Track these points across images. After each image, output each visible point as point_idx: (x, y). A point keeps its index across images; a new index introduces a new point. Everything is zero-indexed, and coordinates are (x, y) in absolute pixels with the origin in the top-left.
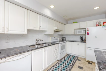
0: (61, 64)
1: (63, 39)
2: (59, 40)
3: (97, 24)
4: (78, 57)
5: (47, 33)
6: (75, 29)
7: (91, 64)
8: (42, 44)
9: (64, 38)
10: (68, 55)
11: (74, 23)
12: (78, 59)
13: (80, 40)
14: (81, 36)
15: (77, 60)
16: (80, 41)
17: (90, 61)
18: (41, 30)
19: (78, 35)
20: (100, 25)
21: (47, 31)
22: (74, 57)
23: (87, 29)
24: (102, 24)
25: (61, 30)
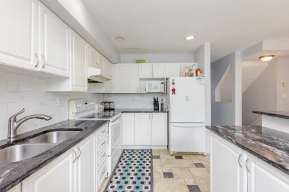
0: (124, 178)
1: (108, 106)
2: (96, 112)
3: (187, 72)
4: (151, 150)
5: (67, 87)
6: (141, 79)
7: (180, 157)
8: (45, 132)
9: (110, 103)
10: (127, 153)
11: (138, 61)
12: (154, 154)
13: (151, 106)
14: (156, 98)
15: (152, 157)
16: (153, 110)
17: (178, 153)
18: (45, 70)
19: (149, 93)
20: (192, 75)
21: (66, 78)
22: (142, 153)
23: (171, 82)
24: (194, 72)
25: (107, 79)
